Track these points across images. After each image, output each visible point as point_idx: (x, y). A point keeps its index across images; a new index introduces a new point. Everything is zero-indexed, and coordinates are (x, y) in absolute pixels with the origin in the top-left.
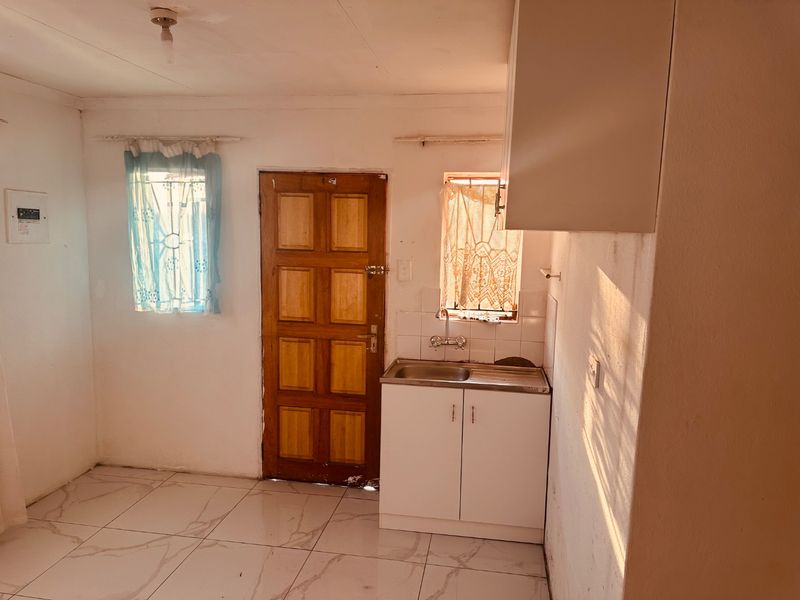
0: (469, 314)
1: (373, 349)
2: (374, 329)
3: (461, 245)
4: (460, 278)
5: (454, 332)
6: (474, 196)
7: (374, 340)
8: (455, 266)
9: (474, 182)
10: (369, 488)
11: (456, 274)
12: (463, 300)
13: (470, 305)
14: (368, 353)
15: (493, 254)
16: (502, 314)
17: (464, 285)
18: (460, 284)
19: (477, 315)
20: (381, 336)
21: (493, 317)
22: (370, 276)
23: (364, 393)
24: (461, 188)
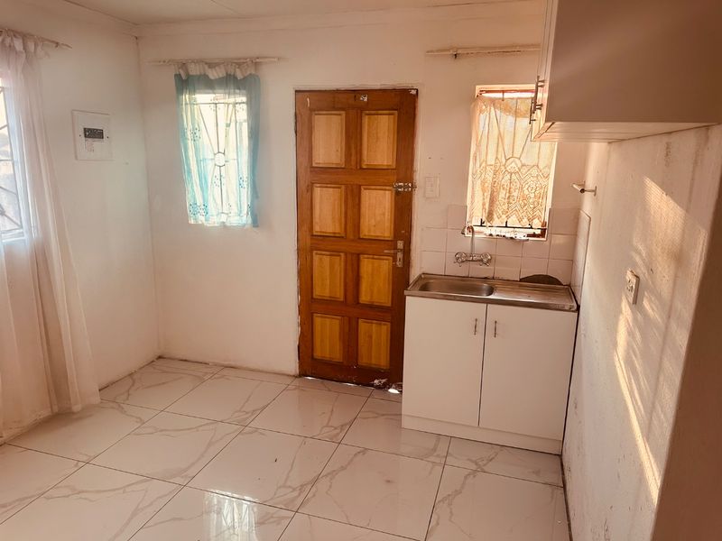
0: (495, 231)
1: (399, 264)
2: (400, 244)
3: (491, 160)
4: (488, 194)
5: (480, 248)
6: (507, 110)
7: (400, 255)
8: (483, 183)
9: (507, 95)
10: (392, 391)
11: (484, 191)
12: (490, 216)
13: (496, 222)
14: (395, 267)
15: (524, 170)
16: (531, 231)
17: (492, 201)
18: (487, 201)
19: (504, 232)
20: (407, 252)
21: (521, 235)
22: (398, 193)
23: (389, 305)
24: (493, 101)
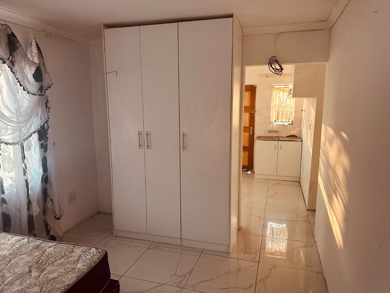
0: (279, 123)
1: (251, 134)
2: (251, 128)
3: (277, 104)
4: (277, 113)
5: (275, 128)
6: (281, 90)
7: (251, 131)
8: (275, 110)
9: (281, 86)
10: (249, 172)
11: (275, 112)
12: (277, 119)
13: (279, 121)
14: (250, 135)
15: (286, 106)
16: (289, 123)
18: (277, 115)
19: (282, 123)
20: (253, 130)
21: (286, 124)
22: (251, 113)
23: (248, 146)
24: (277, 89)
